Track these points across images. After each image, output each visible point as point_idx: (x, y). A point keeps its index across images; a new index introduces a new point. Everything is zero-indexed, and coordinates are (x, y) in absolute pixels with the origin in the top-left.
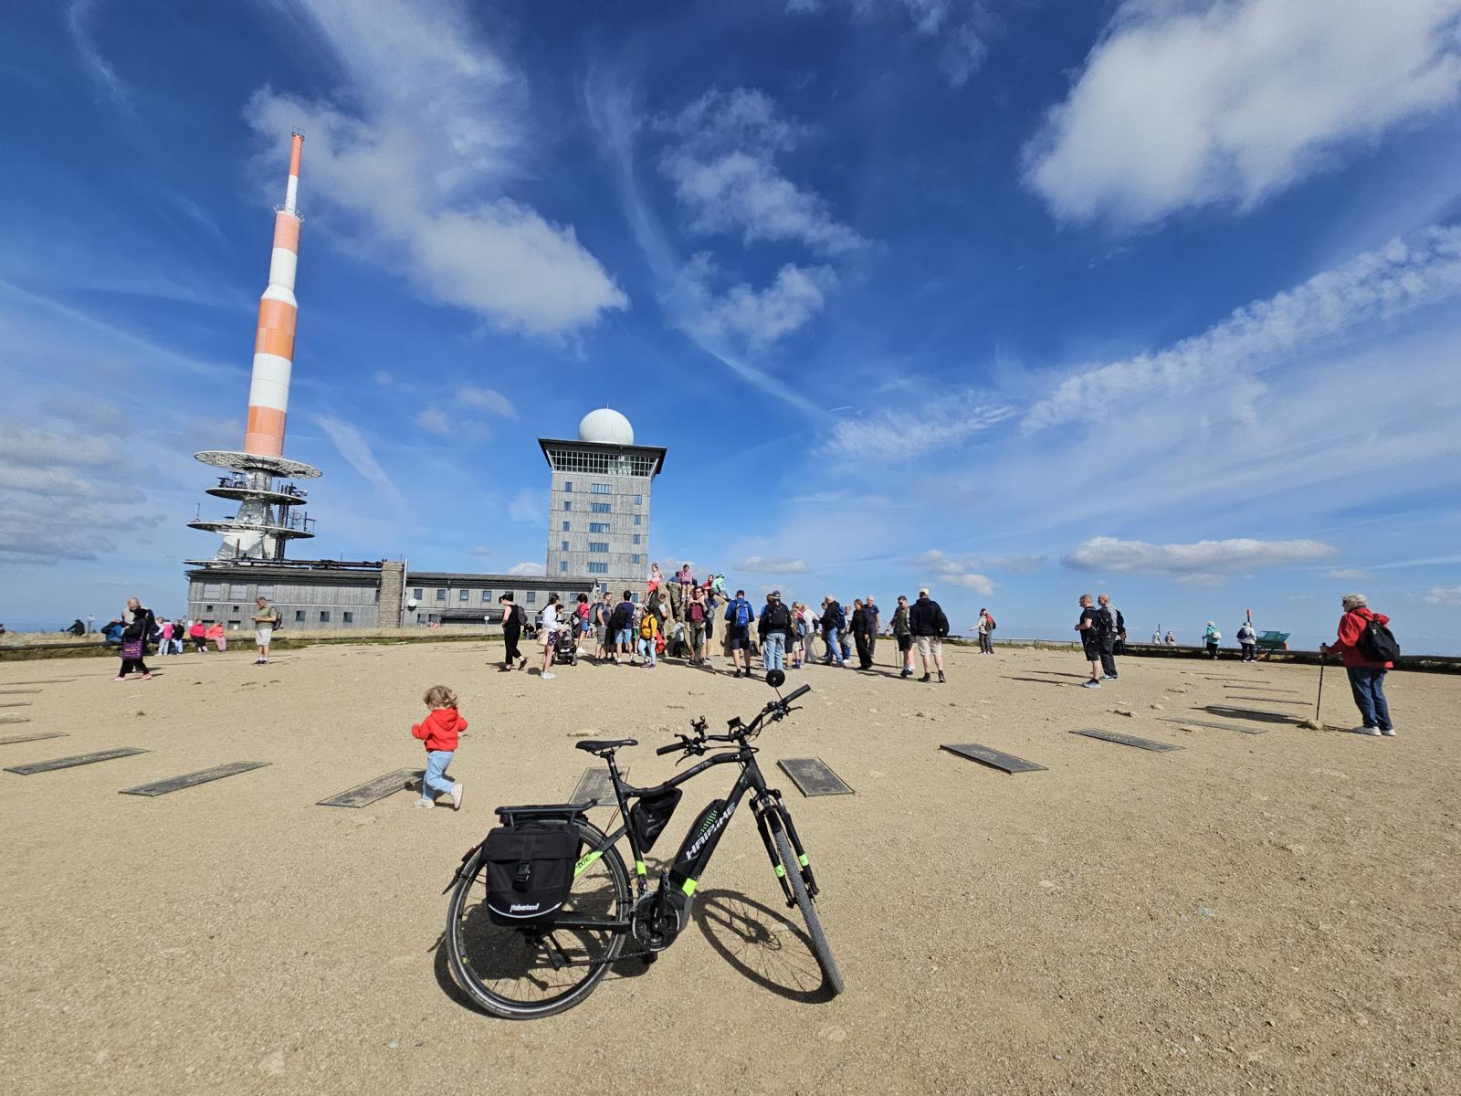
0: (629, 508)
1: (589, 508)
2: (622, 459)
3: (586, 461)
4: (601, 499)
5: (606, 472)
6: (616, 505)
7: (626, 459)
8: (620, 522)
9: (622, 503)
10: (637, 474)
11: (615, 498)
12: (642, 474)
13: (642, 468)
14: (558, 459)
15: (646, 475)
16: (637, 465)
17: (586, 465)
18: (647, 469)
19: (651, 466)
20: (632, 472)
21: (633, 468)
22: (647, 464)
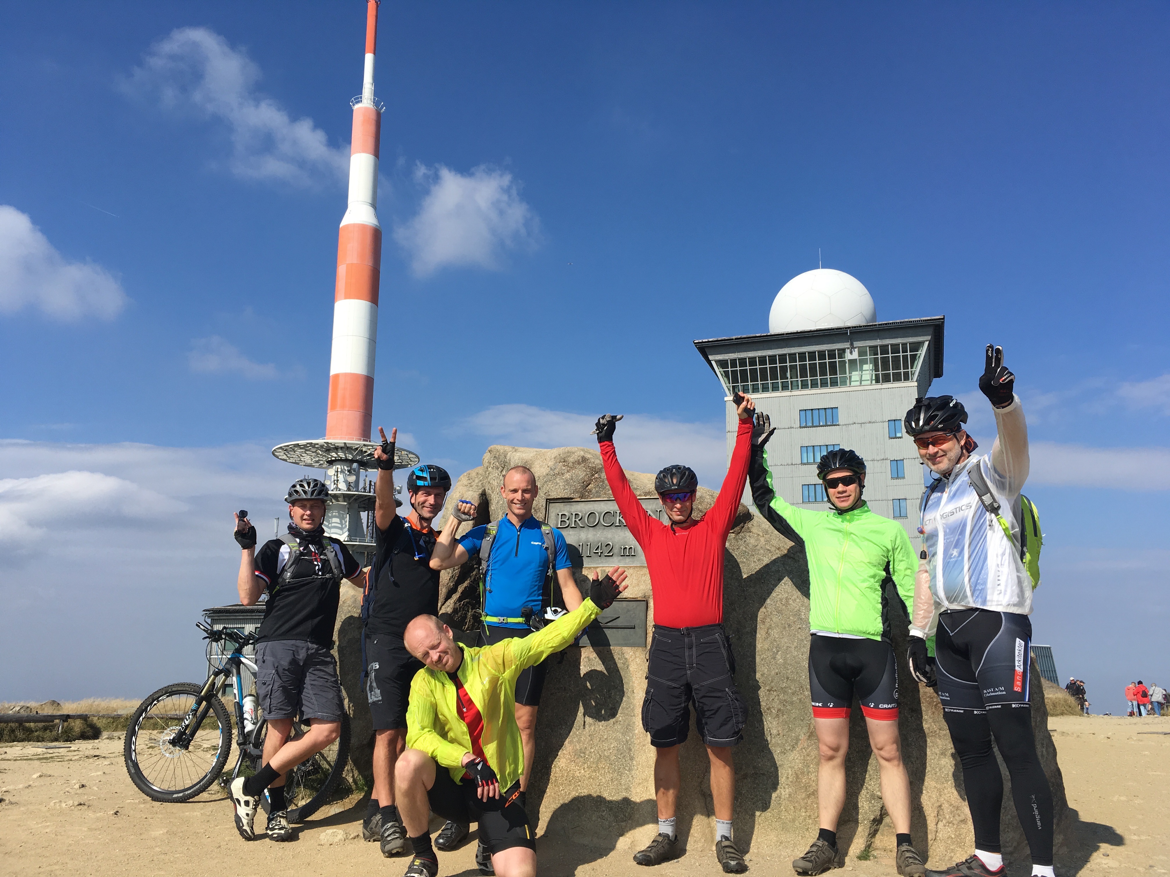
0: (875, 447)
2: (853, 354)
3: (784, 370)
4: (821, 437)
7: (861, 353)
9: (862, 438)
10: (886, 379)
11: (848, 433)
12: (897, 378)
13: (896, 366)
14: (734, 373)
15: (907, 378)
16: (885, 361)
17: (785, 377)
18: (906, 367)
19: (914, 358)
20: (877, 376)
21: (877, 370)
22: (905, 358)
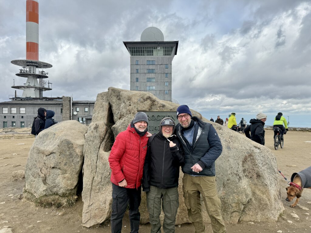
0: (163, 70)
1: (146, 71)
2: (159, 48)
3: (144, 51)
4: (151, 67)
5: (152, 55)
6: (157, 70)
7: (160, 48)
8: (159, 77)
9: (160, 68)
10: (166, 55)
11: (157, 67)
12: (168, 55)
13: (168, 52)
14: (132, 50)
15: (170, 55)
16: (166, 50)
17: (144, 52)
18: (170, 52)
19: (172, 50)
20: (164, 54)
21: (164, 52)
22: (170, 50)
